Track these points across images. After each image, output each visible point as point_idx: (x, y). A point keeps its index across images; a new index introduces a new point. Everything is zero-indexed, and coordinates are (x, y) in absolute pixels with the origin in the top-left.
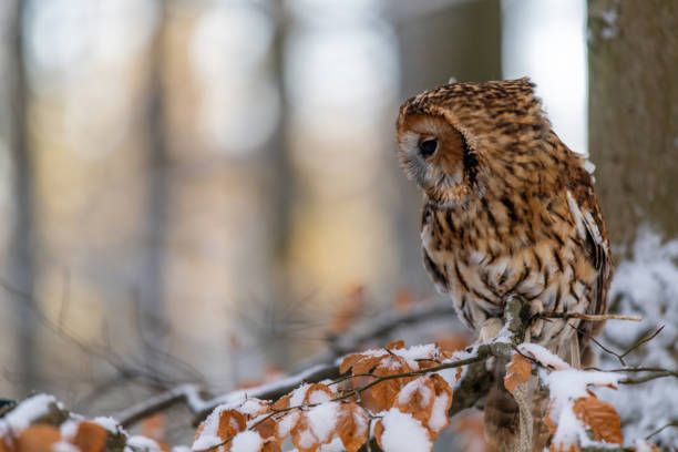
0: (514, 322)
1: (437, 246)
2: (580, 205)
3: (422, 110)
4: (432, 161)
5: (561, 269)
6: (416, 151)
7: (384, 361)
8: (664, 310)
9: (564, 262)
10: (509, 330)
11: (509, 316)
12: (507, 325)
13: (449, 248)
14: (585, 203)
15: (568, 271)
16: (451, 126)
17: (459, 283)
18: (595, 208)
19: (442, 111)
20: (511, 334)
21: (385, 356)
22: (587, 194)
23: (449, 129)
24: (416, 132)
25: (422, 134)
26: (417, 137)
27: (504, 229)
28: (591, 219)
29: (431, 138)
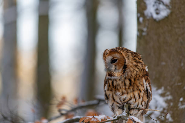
0: (126, 110)
1: (108, 90)
2: (146, 81)
3: (116, 51)
4: (114, 64)
5: (140, 98)
6: (110, 61)
7: (92, 119)
8: (156, 108)
9: (141, 97)
10: (126, 112)
11: (125, 109)
12: (125, 111)
13: (111, 90)
14: (147, 81)
15: (141, 99)
16: (123, 56)
17: (113, 100)
18: (149, 82)
19: (122, 52)
20: (126, 113)
21: (93, 118)
22: (148, 78)
23: (122, 57)
24: (112, 56)
25: (114, 57)
26: (112, 57)
27: (127, 87)
28: (148, 85)
29: (116, 59)
